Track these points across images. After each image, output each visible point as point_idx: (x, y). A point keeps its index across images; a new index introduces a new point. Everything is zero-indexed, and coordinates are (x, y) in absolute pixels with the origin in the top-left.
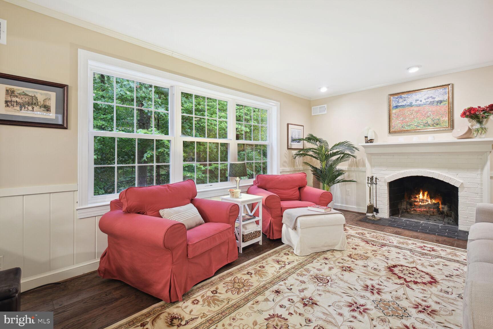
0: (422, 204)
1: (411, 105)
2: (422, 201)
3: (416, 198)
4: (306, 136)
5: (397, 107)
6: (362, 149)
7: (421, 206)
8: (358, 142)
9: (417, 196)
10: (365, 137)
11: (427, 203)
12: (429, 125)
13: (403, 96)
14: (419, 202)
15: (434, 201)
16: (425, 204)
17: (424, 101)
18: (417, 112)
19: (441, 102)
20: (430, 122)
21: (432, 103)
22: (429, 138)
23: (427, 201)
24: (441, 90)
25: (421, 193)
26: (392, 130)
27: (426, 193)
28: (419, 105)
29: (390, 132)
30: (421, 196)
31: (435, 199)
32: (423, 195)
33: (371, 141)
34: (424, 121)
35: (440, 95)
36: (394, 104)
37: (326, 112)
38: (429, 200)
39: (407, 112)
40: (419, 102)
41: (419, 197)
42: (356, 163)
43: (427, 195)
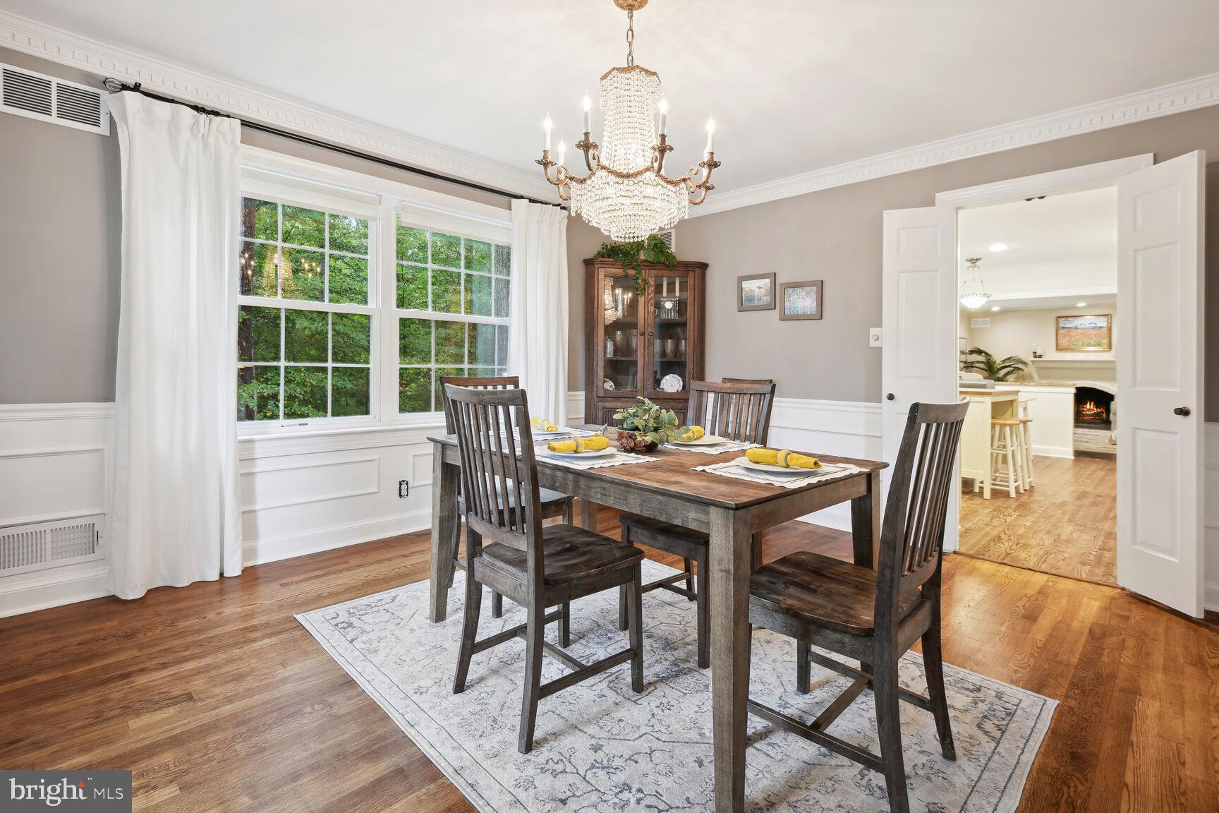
0: (1089, 413)
1: (1076, 328)
2: (1090, 410)
4: (969, 349)
5: (1064, 328)
6: (1029, 363)
7: (1088, 415)
8: (1029, 358)
9: (1084, 406)
10: (1034, 352)
12: (1092, 346)
13: (1069, 319)
14: (1086, 411)
15: (1097, 410)
16: (1092, 412)
17: (1087, 326)
18: (1082, 334)
19: (1101, 328)
20: (1093, 343)
21: (1094, 328)
22: (1093, 357)
23: (1093, 410)
24: (1102, 318)
25: (1088, 403)
26: (1059, 348)
27: (1092, 403)
28: (1084, 329)
29: (1057, 350)
30: (1088, 406)
31: (1098, 405)
32: (1090, 405)
33: (1040, 356)
34: (1088, 342)
35: (1102, 322)
36: (1061, 325)
37: (988, 326)
39: (1073, 333)
40: (1083, 326)
41: (1086, 407)
42: (1023, 375)
43: (1094, 405)
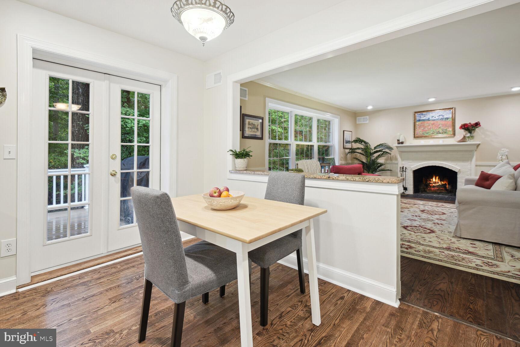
0: (435, 185)
1: (429, 120)
2: (435, 183)
3: (431, 181)
4: (354, 139)
5: (419, 120)
6: (395, 148)
7: (434, 186)
8: (394, 145)
9: (431, 180)
10: (398, 140)
11: (438, 184)
12: (440, 133)
13: (424, 113)
14: (433, 184)
15: (443, 183)
16: (437, 185)
17: (437, 118)
18: (433, 124)
19: (447, 118)
20: (441, 131)
21: (442, 119)
22: (440, 142)
23: (438, 183)
24: (448, 111)
25: (434, 177)
26: (416, 136)
28: (434, 120)
29: (414, 137)
30: (434, 180)
31: (443, 181)
32: (436, 179)
33: (402, 143)
34: (437, 131)
35: (448, 114)
36: (418, 118)
37: (368, 122)
38: (440, 182)
39: (426, 124)
40: (434, 118)
41: (433, 180)
42: (391, 158)
43: (438, 179)
